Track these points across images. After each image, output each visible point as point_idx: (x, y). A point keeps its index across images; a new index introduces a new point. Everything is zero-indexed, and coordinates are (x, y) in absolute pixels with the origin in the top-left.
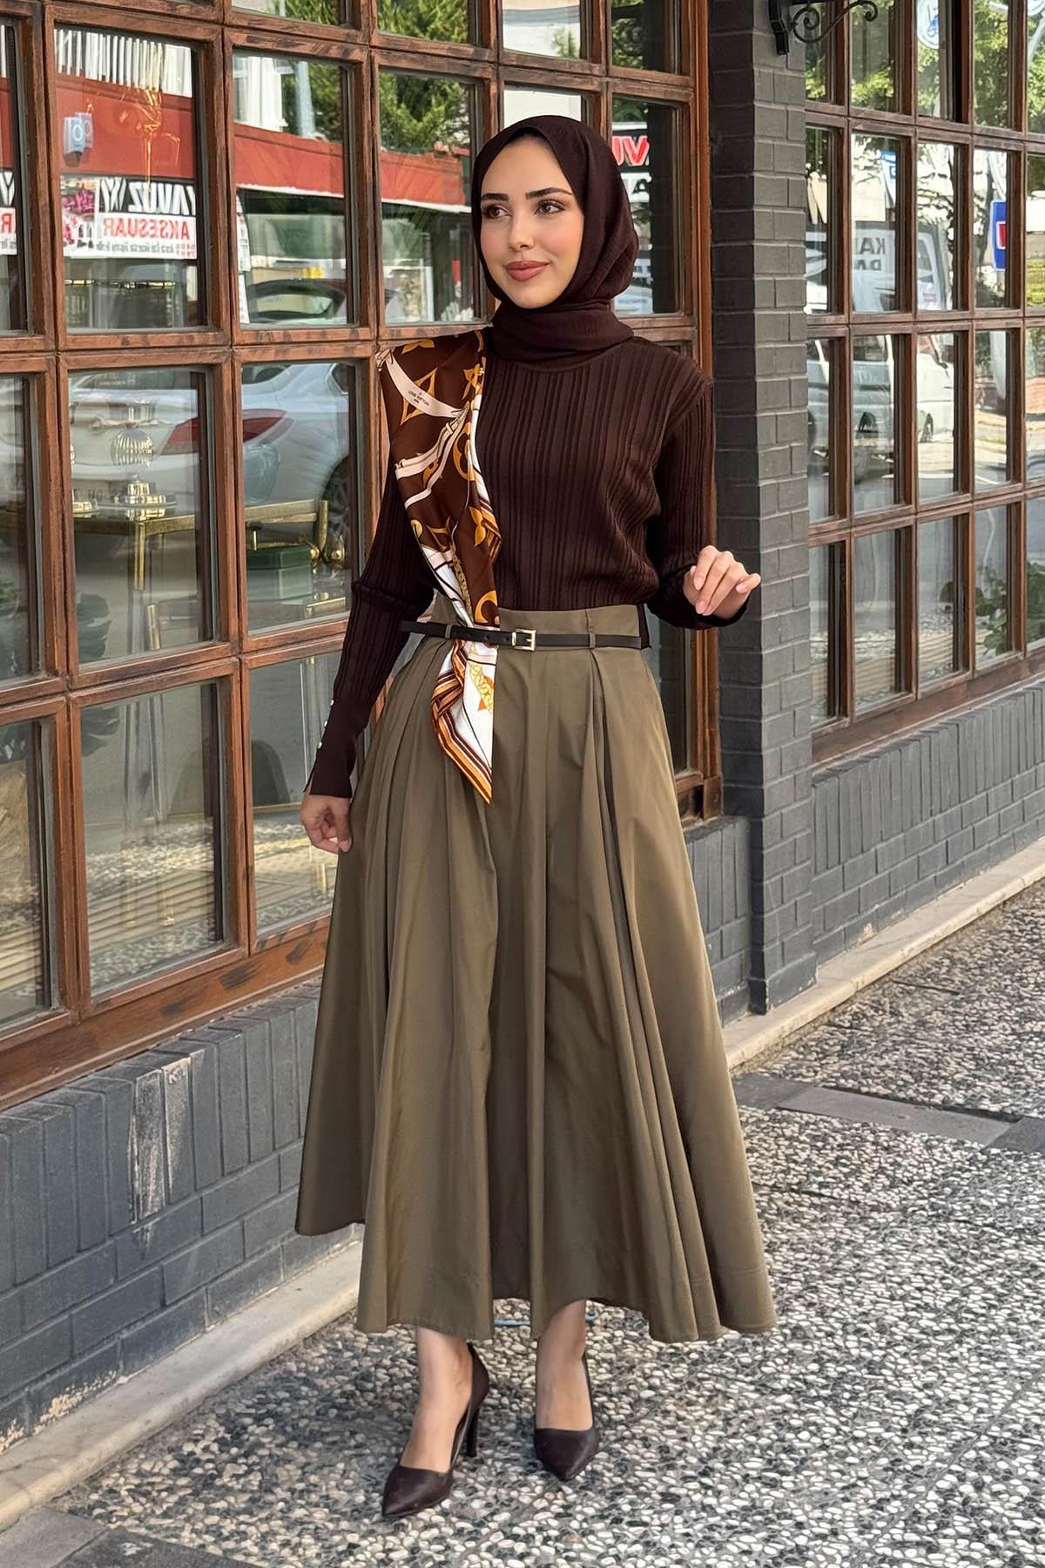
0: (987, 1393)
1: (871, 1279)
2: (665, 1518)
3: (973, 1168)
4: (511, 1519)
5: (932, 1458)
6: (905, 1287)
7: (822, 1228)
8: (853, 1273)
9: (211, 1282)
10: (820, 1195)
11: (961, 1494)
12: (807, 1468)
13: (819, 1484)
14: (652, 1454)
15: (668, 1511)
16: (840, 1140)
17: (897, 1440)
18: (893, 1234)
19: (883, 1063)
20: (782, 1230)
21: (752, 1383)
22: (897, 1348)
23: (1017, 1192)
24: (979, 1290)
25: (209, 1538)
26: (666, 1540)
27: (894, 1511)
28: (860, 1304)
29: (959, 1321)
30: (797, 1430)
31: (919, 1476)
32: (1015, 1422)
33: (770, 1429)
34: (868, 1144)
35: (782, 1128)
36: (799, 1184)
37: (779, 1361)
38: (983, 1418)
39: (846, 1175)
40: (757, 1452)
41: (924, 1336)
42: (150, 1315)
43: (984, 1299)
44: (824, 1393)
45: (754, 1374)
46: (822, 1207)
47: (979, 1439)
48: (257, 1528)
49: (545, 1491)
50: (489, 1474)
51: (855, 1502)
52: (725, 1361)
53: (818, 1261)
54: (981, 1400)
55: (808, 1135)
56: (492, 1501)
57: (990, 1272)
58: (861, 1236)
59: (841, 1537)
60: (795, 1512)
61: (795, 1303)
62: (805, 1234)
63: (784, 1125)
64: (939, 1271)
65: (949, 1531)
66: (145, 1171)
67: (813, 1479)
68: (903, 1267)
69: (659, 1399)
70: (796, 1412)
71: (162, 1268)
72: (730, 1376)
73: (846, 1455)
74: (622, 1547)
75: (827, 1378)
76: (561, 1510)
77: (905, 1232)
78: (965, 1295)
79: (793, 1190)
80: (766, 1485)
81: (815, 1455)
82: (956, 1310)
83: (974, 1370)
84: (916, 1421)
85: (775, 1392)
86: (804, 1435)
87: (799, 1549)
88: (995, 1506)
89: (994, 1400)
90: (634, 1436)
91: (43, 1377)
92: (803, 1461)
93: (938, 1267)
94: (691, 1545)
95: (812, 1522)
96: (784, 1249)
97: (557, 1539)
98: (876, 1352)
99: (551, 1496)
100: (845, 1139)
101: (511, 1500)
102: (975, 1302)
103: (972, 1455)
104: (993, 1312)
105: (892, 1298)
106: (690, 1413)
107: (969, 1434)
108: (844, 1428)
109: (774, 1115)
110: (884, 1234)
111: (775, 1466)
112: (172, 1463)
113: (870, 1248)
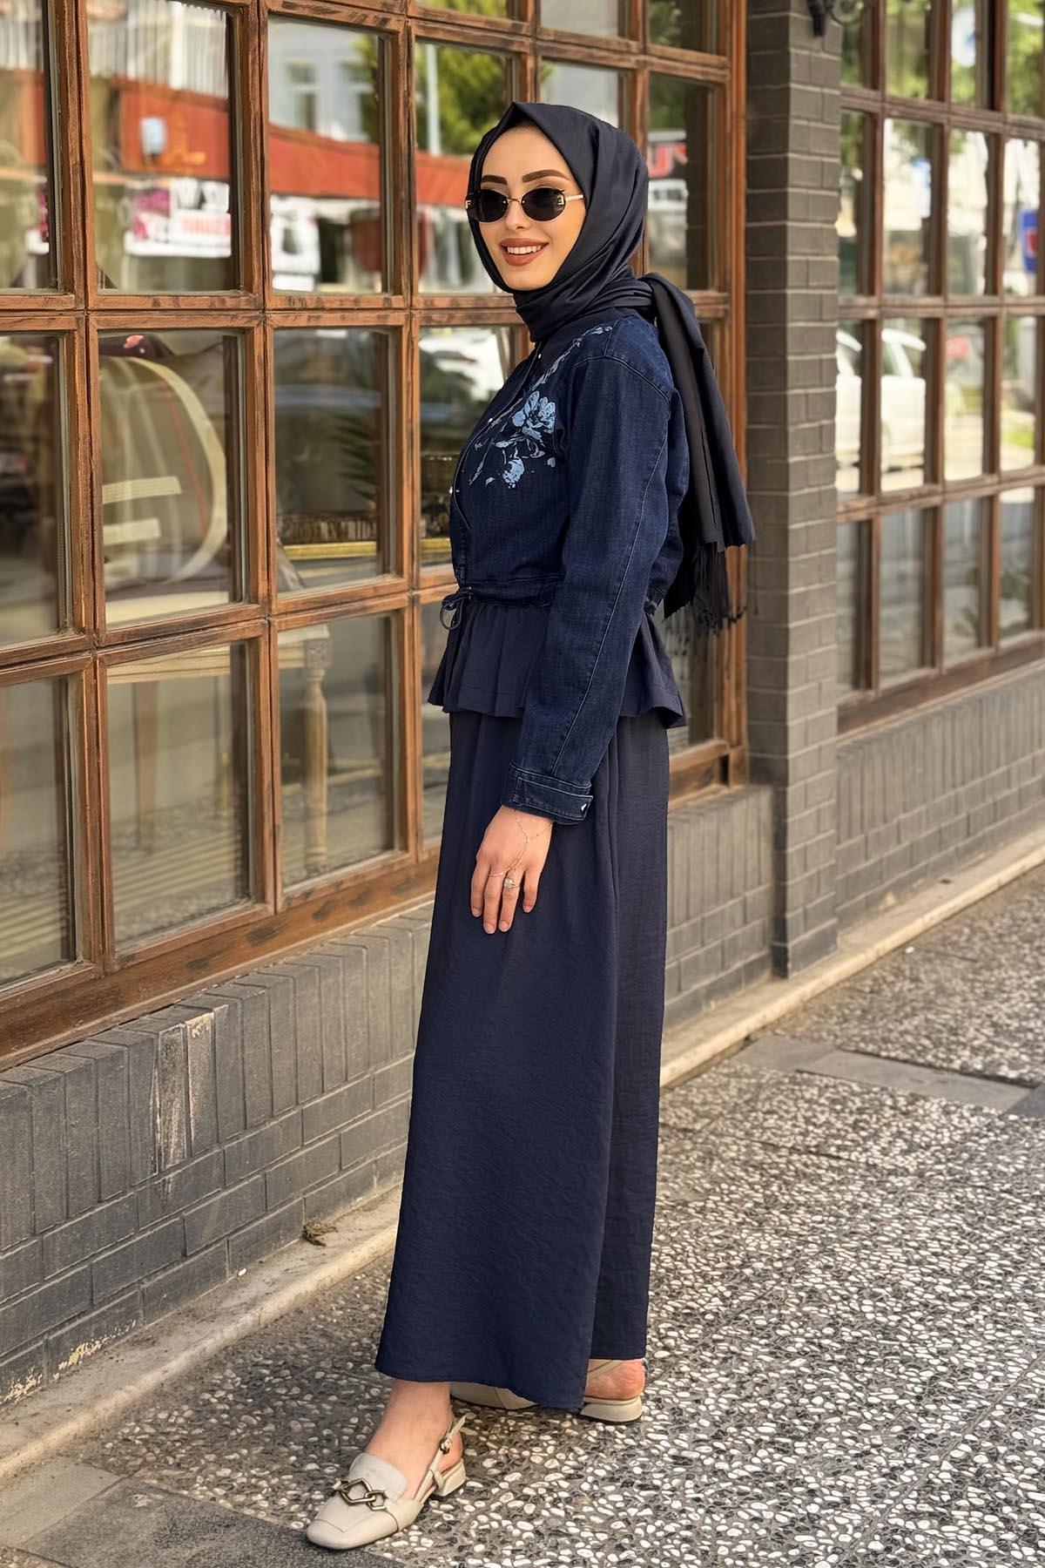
0: (1003, 1361)
1: (888, 1243)
2: (676, 1482)
3: (991, 1134)
4: (522, 1479)
5: (947, 1426)
6: (922, 1252)
7: (839, 1191)
8: (870, 1237)
9: (232, 1233)
10: (838, 1158)
11: (976, 1464)
12: (820, 1434)
13: (832, 1450)
14: (664, 1416)
15: (679, 1475)
16: (858, 1103)
17: (911, 1407)
18: (910, 1198)
19: (902, 1028)
20: (800, 1192)
21: (767, 1345)
22: (912, 1314)
23: (1033, 1160)
24: (995, 1256)
25: (220, 1491)
26: (677, 1505)
27: (908, 1480)
28: (876, 1268)
29: (975, 1288)
30: (811, 1395)
31: (934, 1445)
32: (1030, 1392)
33: (783, 1394)
34: (886, 1109)
35: (801, 1090)
36: (816, 1146)
37: (794, 1324)
38: (998, 1387)
39: (864, 1139)
40: (770, 1416)
41: (939, 1302)
42: (172, 1265)
43: (1000, 1266)
44: (838, 1357)
45: (769, 1336)
46: (839, 1170)
47: (994, 1409)
48: (268, 1482)
49: (555, 1453)
50: (502, 1433)
51: (868, 1470)
52: (740, 1322)
53: (835, 1224)
54: (996, 1368)
55: (827, 1098)
56: (502, 1459)
57: (1007, 1238)
58: (878, 1200)
59: (854, 1506)
60: (809, 1479)
61: (813, 1266)
62: (823, 1197)
63: (804, 1087)
64: (955, 1235)
65: (962, 1503)
66: (167, 1123)
67: (826, 1446)
68: (919, 1231)
69: (673, 1360)
70: (809, 1376)
71: (183, 1219)
72: (745, 1338)
73: (860, 1421)
74: (633, 1512)
75: (842, 1342)
76: (572, 1471)
77: (923, 1197)
78: (983, 1262)
79: (811, 1152)
80: (778, 1450)
81: (829, 1421)
82: (972, 1276)
83: (988, 1337)
84: (932, 1389)
85: (789, 1356)
86: (818, 1400)
87: (811, 1518)
88: (1010, 1478)
89: (1010, 1369)
91: (62, 1326)
92: (817, 1426)
93: (954, 1233)
94: (701, 1511)
95: (825, 1491)
96: (801, 1211)
97: (568, 1501)
98: (891, 1317)
99: (561, 1456)
100: (863, 1103)
101: (523, 1459)
102: (991, 1267)
103: (986, 1424)
104: (1010, 1279)
105: (908, 1262)
106: (704, 1375)
107: (984, 1403)
108: (858, 1394)
109: (794, 1077)
110: (901, 1198)
111: (788, 1431)
112: (188, 1413)
113: (887, 1212)
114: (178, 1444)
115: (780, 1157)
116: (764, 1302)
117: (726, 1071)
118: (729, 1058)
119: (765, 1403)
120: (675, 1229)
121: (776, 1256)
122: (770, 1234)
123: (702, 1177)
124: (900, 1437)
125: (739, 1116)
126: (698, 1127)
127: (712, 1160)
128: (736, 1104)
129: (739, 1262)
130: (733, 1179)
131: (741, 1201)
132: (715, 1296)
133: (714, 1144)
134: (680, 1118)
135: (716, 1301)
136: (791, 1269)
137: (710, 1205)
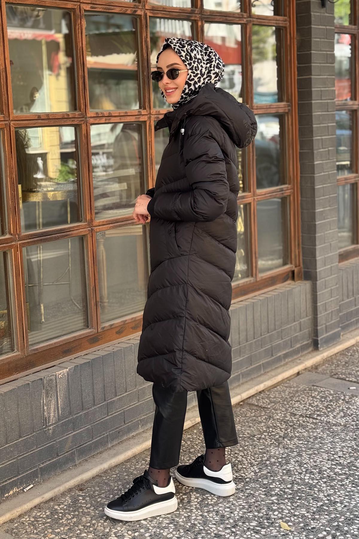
0: (350, 499)
1: (324, 452)
5: (320, 524)
6: (335, 456)
7: (313, 432)
8: (318, 450)
9: (78, 447)
10: (317, 419)
12: (272, 527)
14: (218, 518)
16: (331, 398)
17: (310, 516)
18: (338, 435)
20: (298, 432)
21: (264, 491)
22: (323, 480)
29: (350, 470)
30: (275, 511)
31: (313, 532)
33: (264, 510)
34: (341, 400)
35: (311, 393)
36: (310, 415)
37: (278, 483)
38: (345, 509)
39: (329, 412)
40: (256, 519)
41: (334, 476)
42: (53, 459)
44: (289, 496)
45: (266, 488)
47: (341, 518)
49: (173, 531)
52: (258, 482)
53: (306, 444)
54: (347, 502)
55: (320, 396)
58: (326, 435)
61: (292, 461)
62: (305, 434)
63: (313, 392)
64: (350, 450)
66: (49, 409)
67: (273, 531)
70: (276, 504)
71: (57, 442)
72: (257, 488)
75: (293, 491)
77: (343, 435)
78: (356, 460)
79: (307, 417)
80: (255, 532)
81: (277, 521)
82: (350, 466)
83: (348, 490)
84: (320, 510)
85: (272, 496)
86: (276, 513)
89: (352, 502)
90: (214, 510)
91: (6, 481)
92: (272, 523)
96: (296, 439)
98: (315, 481)
99: (174, 533)
100: (333, 398)
103: (336, 524)
105: (328, 460)
106: (237, 502)
107: (338, 515)
108: (292, 511)
109: (311, 388)
110: (334, 434)
111: (261, 525)
112: (48, 513)
113: (327, 440)
114: (40, 525)
115: (295, 418)
116: (269, 474)
117: (287, 385)
118: (289, 380)
119: (256, 514)
120: (247, 446)
121: (280, 456)
122: (281, 448)
123: (264, 426)
124: (301, 528)
125: (285, 403)
126: (269, 407)
127: (270, 419)
128: (286, 398)
129: (266, 459)
130: (275, 427)
131: (275, 435)
132: (253, 472)
133: (273, 413)
134: (264, 403)
135: (253, 474)
136: (283, 462)
137: (263, 436)
